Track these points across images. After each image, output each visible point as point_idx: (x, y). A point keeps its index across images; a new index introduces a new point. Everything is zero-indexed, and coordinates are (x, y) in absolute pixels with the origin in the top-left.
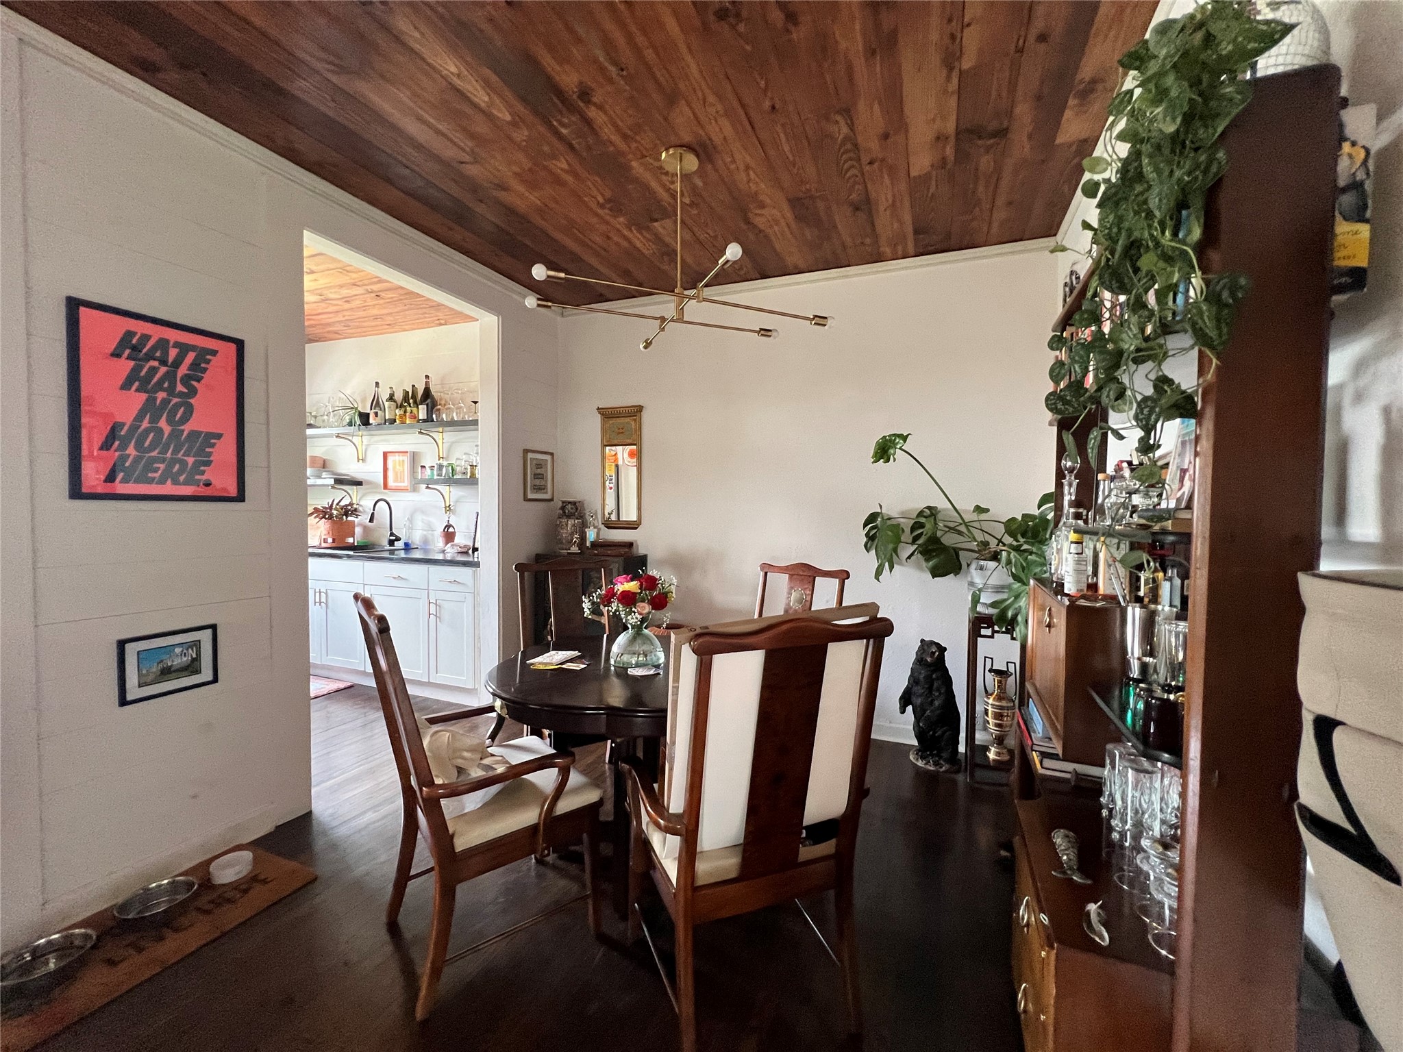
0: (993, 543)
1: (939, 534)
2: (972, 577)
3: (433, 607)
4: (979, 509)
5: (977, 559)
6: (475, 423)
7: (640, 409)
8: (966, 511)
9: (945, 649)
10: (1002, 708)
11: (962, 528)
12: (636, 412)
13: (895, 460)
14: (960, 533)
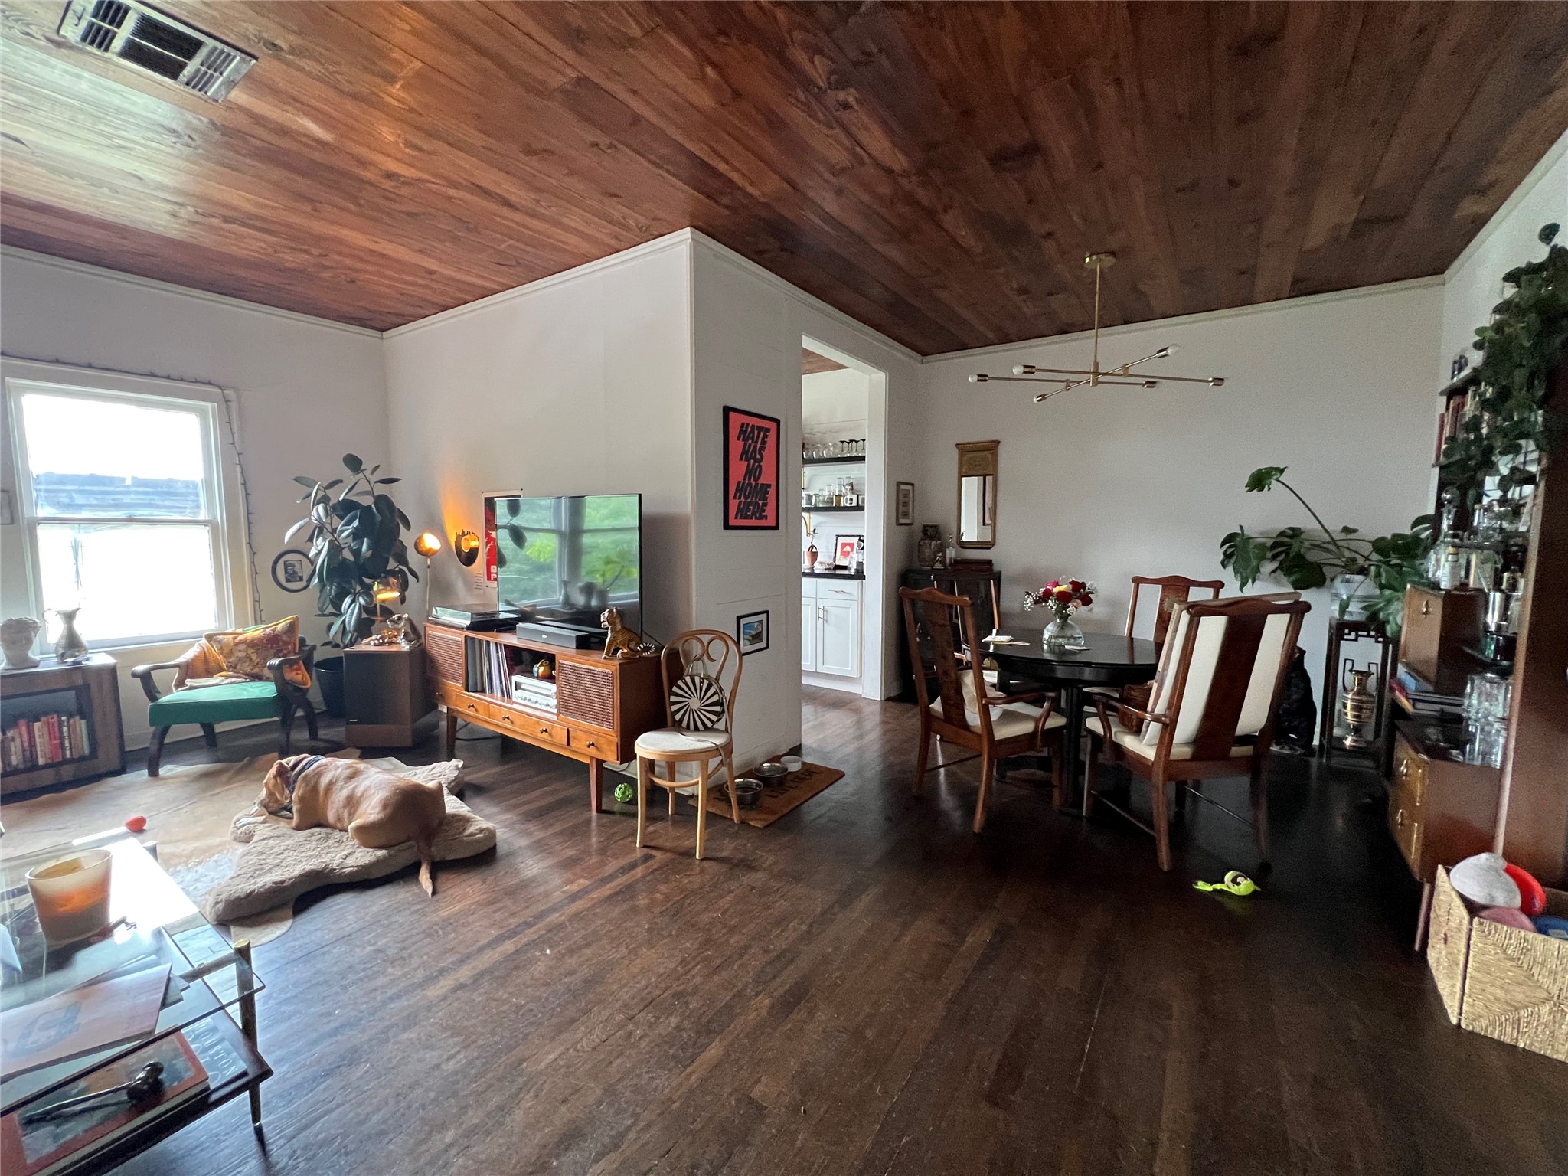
0: (1361, 561)
1: (1302, 551)
2: (1336, 589)
3: (821, 611)
4: (1347, 530)
5: (1342, 573)
6: (862, 458)
7: (997, 443)
8: (1334, 532)
9: (1304, 652)
10: (1362, 702)
11: (1331, 547)
12: (993, 446)
13: (1269, 489)
14: (1328, 551)
